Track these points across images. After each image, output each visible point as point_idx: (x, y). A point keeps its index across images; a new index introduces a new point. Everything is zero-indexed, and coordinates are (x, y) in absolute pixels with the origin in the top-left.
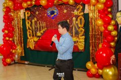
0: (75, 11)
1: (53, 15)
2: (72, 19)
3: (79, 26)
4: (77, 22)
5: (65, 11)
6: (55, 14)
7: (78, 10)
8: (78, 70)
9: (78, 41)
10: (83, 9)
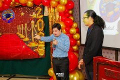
0: (34, 13)
1: (9, 19)
2: (30, 22)
3: (39, 29)
4: (36, 26)
5: (22, 14)
6: (12, 17)
7: (36, 12)
8: (39, 78)
9: (37, 47)
10: (43, 12)
